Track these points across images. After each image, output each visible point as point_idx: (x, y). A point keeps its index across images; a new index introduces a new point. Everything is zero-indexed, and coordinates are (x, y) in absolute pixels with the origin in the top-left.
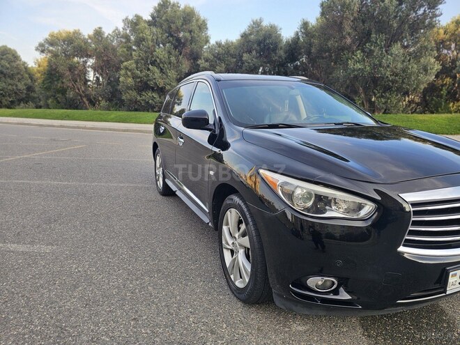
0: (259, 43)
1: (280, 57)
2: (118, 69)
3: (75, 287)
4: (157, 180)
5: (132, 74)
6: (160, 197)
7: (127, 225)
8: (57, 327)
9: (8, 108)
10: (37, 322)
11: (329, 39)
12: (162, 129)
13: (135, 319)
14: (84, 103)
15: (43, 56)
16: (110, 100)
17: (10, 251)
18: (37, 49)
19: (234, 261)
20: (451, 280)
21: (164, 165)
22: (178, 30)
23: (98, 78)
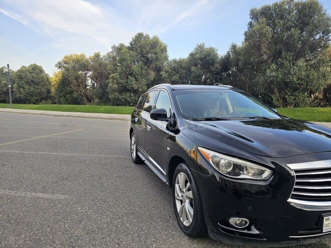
0: (202, 59)
1: (217, 68)
2: (107, 78)
3: (81, 222)
4: (132, 153)
5: (117, 81)
6: (134, 165)
7: (112, 183)
8: (70, 246)
9: (34, 104)
10: (57, 242)
11: (251, 56)
12: (136, 119)
13: (118, 244)
14: (84, 100)
15: (60, 70)
16: (101, 98)
17: (39, 198)
18: (56, 66)
19: (183, 208)
20: (325, 222)
21: (137, 143)
22: (147, 53)
23: (94, 84)
